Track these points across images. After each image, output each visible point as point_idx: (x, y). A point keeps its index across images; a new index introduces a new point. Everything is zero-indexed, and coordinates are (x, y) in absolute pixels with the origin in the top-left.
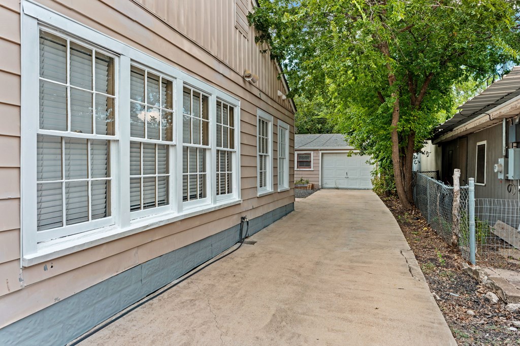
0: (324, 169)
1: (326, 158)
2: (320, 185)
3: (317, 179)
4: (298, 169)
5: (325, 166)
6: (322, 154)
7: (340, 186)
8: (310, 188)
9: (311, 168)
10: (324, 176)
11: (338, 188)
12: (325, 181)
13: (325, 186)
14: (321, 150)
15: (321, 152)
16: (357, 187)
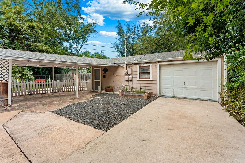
0: (162, 79)
1: (163, 69)
2: (158, 93)
3: (155, 88)
4: (140, 79)
5: (162, 76)
6: (160, 66)
7: (177, 95)
8: (146, 98)
9: (150, 78)
10: (162, 85)
11: (175, 97)
12: (162, 90)
13: (162, 94)
14: (159, 62)
15: (158, 64)
16: (197, 97)
